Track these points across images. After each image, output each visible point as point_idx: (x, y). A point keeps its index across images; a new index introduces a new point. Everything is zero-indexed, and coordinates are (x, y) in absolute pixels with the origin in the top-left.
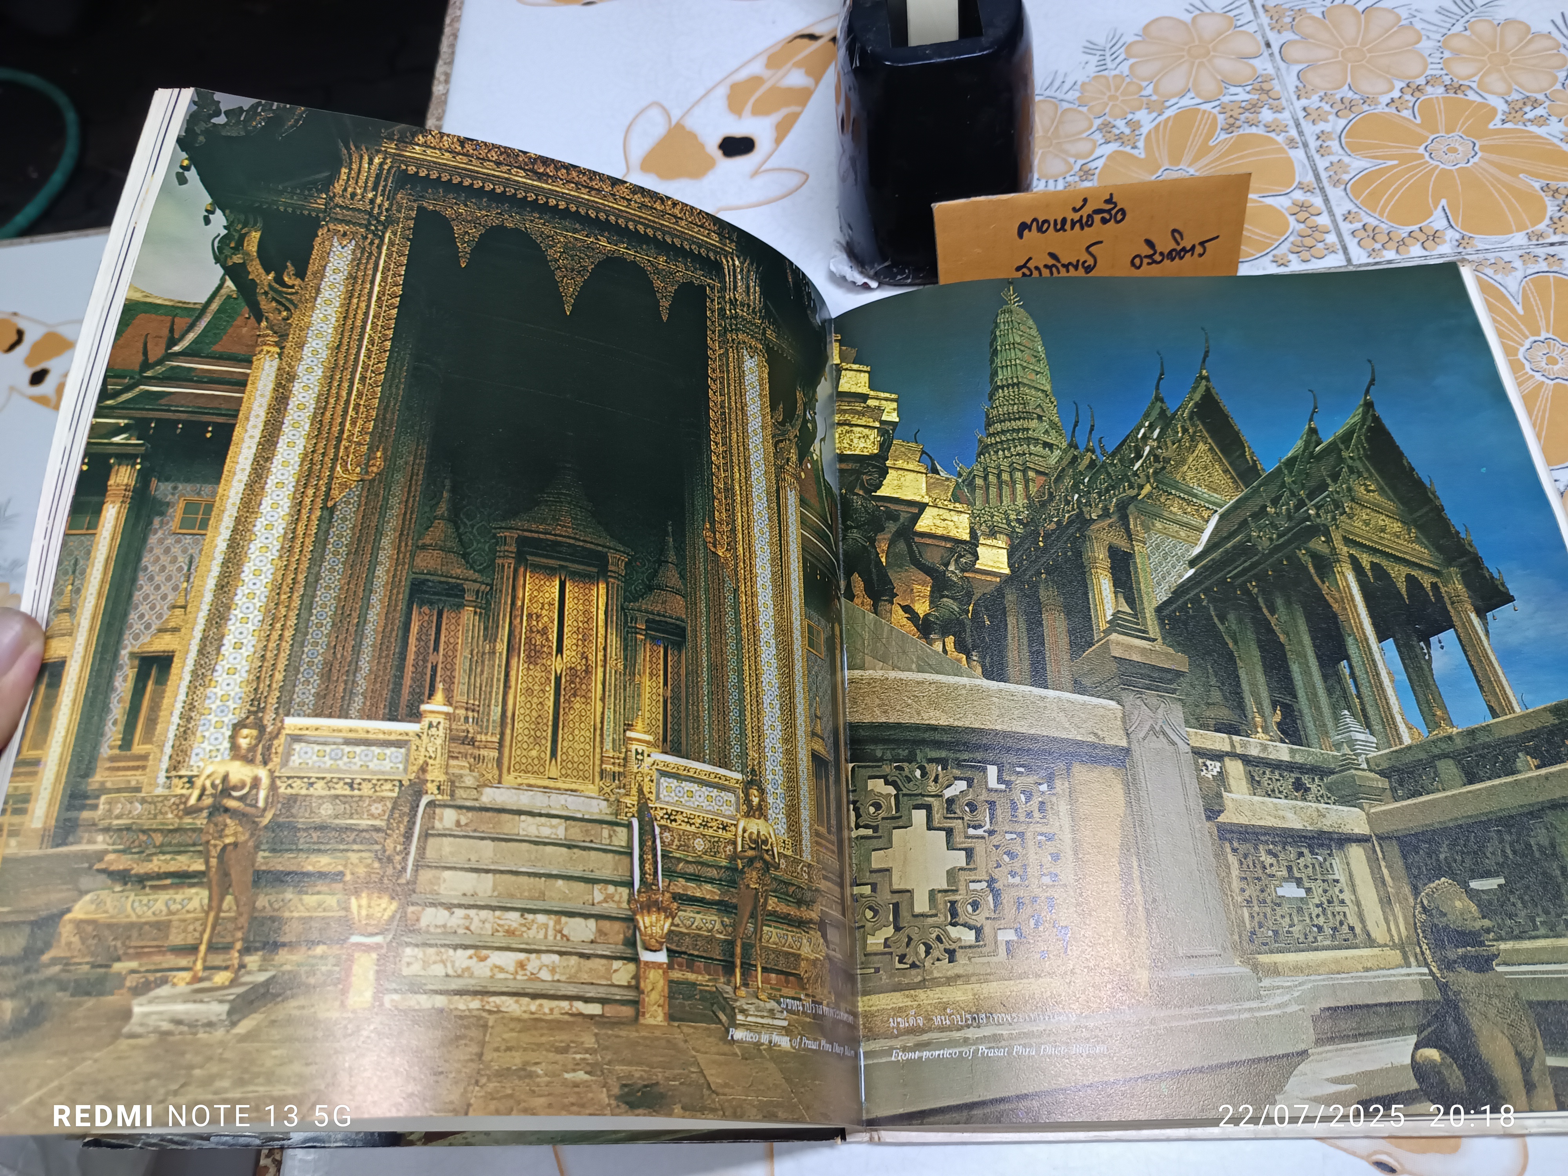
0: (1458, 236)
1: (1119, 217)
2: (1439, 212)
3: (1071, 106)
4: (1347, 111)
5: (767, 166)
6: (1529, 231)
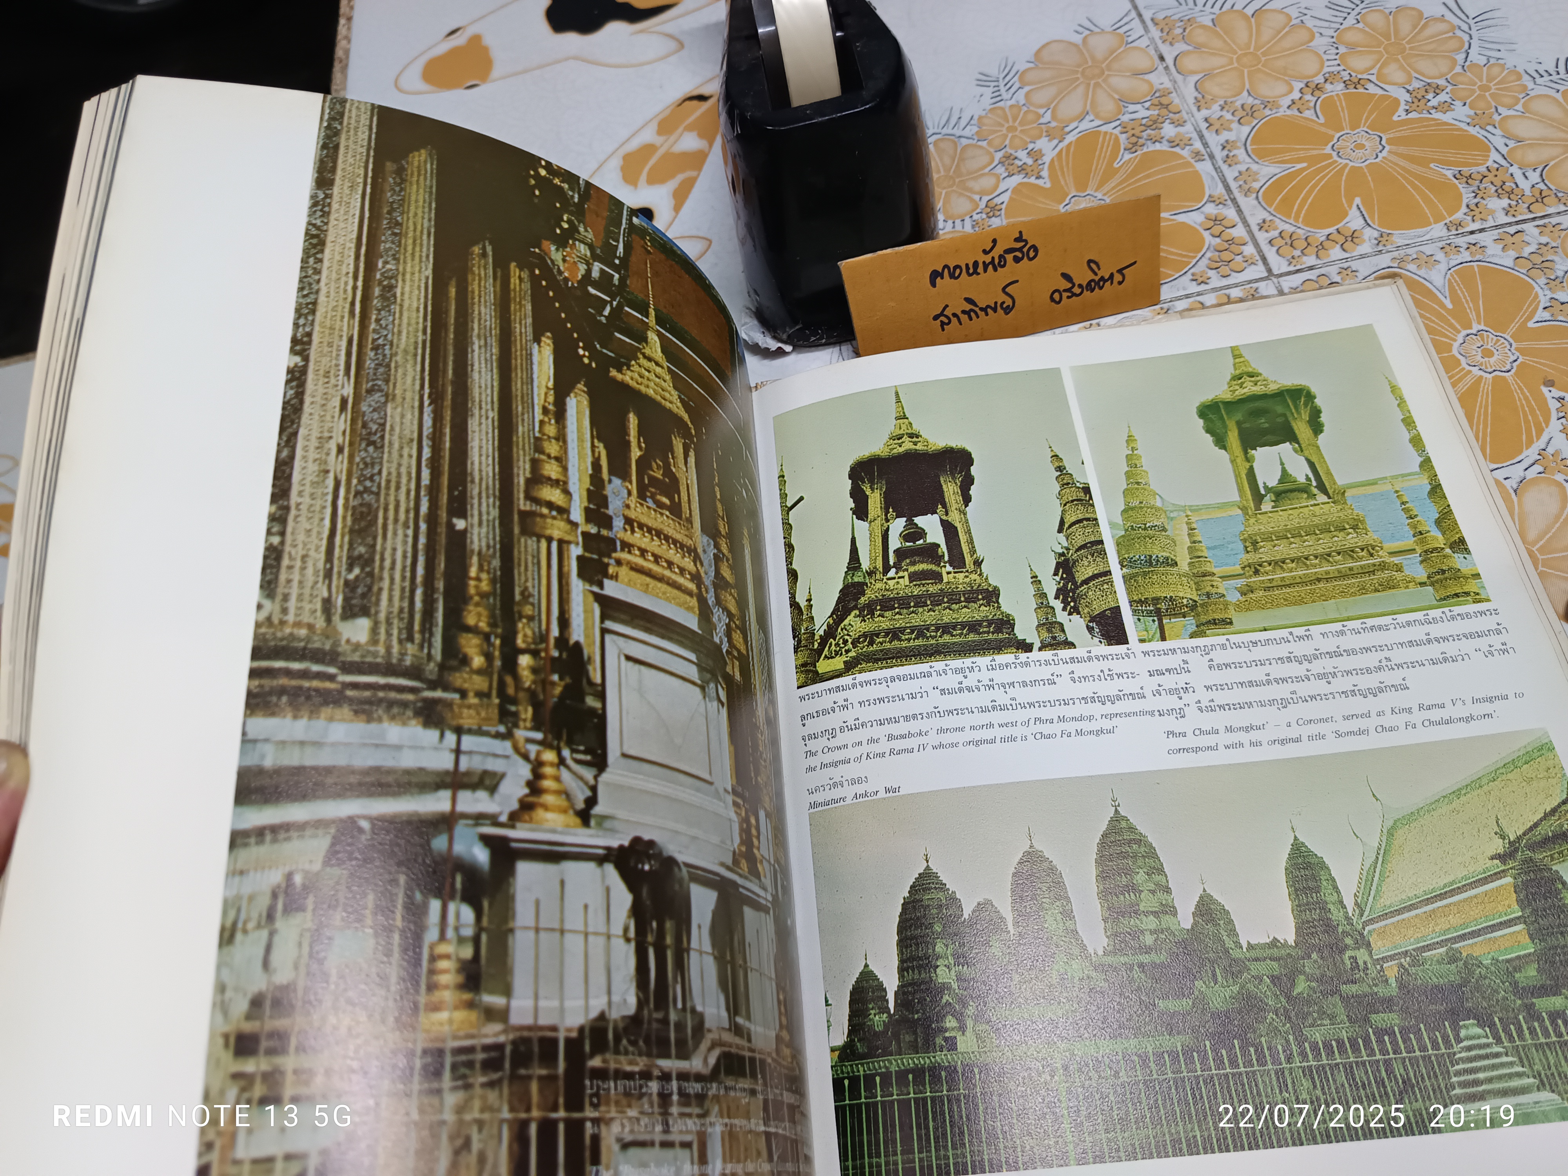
4: (1248, 118)
6: (1447, 221)
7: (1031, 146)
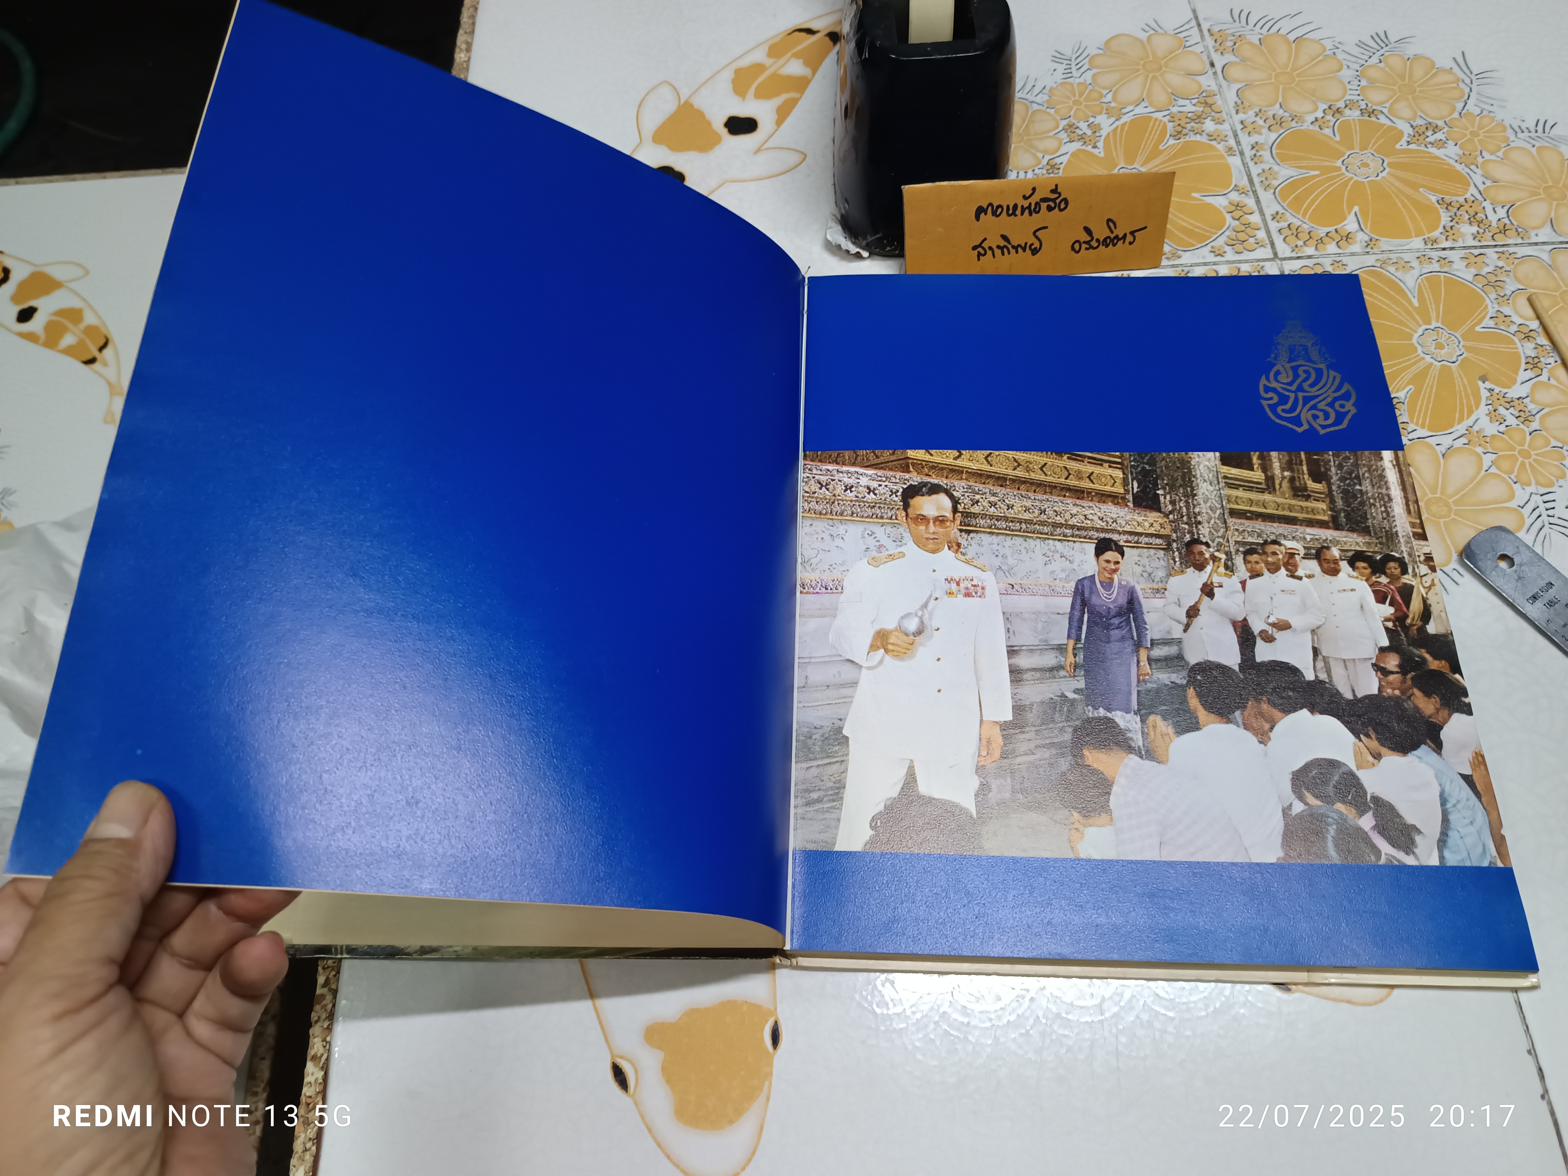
0: (1367, 238)
1: (1063, 206)
2: (1351, 218)
3: (1041, 107)
4: (1277, 127)
6: (1426, 237)
7: (1091, 120)
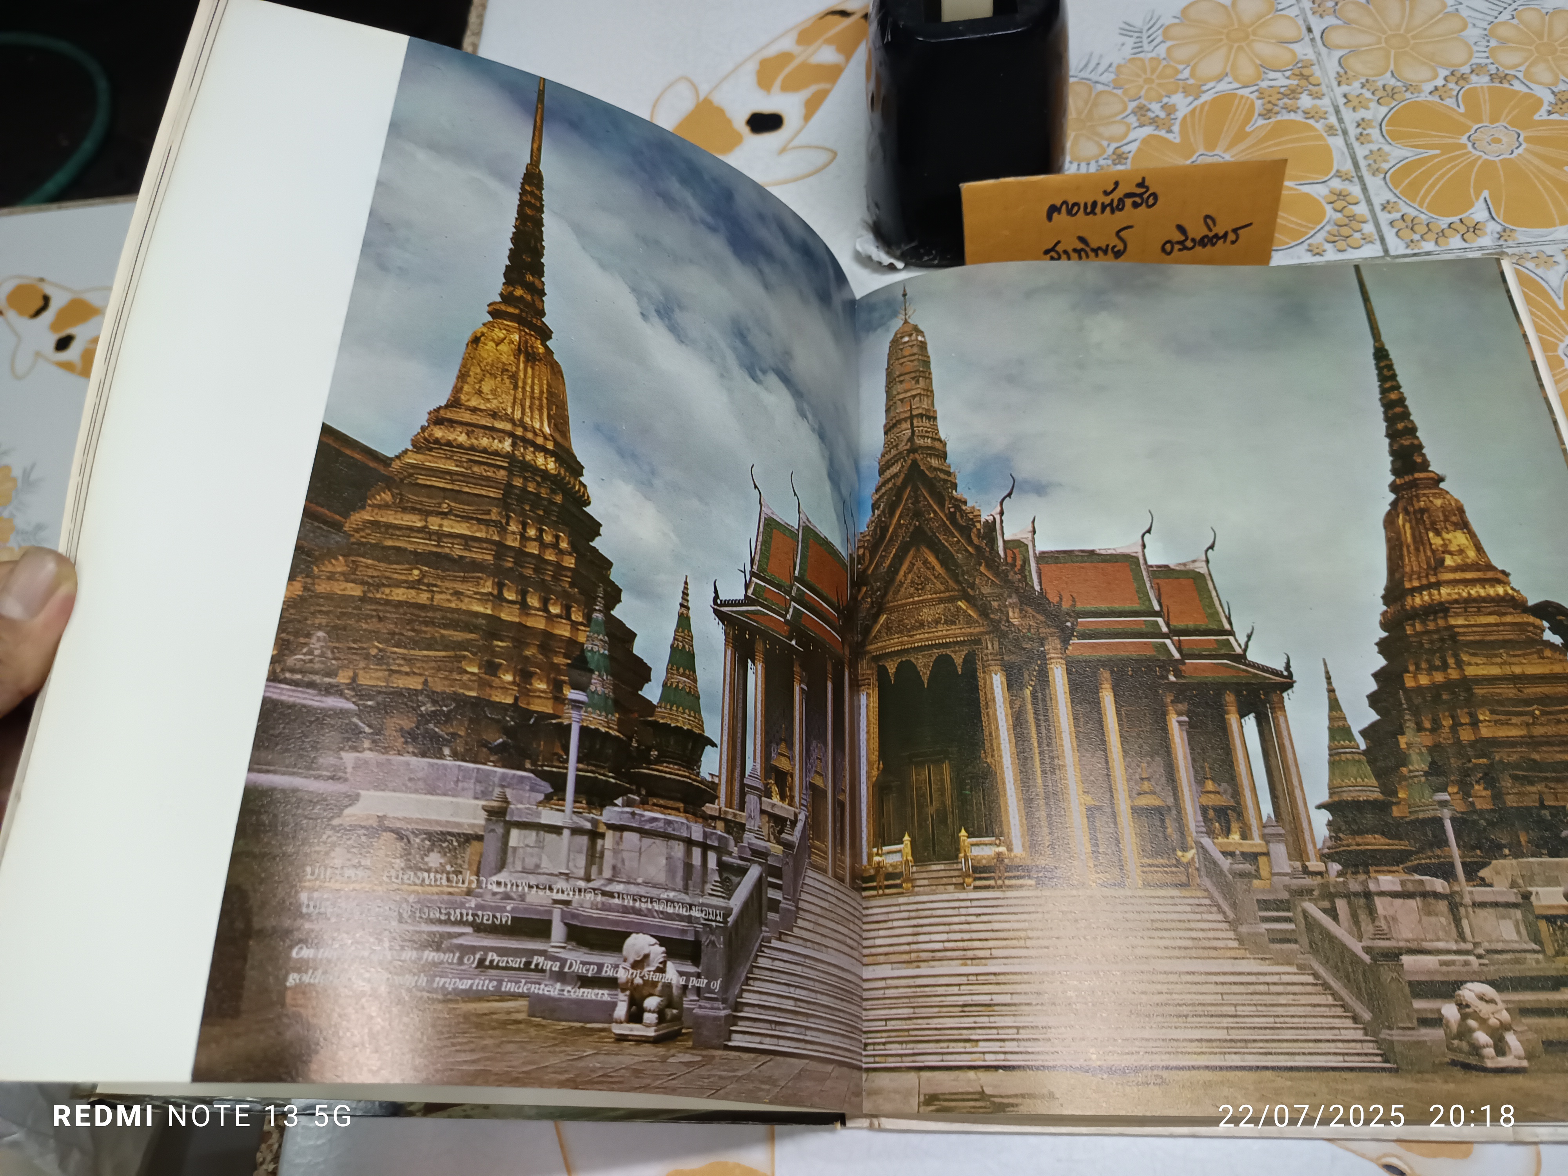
0: (1499, 229)
2: (1480, 204)
3: (1106, 88)
5: (796, 142)
7: (1165, 100)
